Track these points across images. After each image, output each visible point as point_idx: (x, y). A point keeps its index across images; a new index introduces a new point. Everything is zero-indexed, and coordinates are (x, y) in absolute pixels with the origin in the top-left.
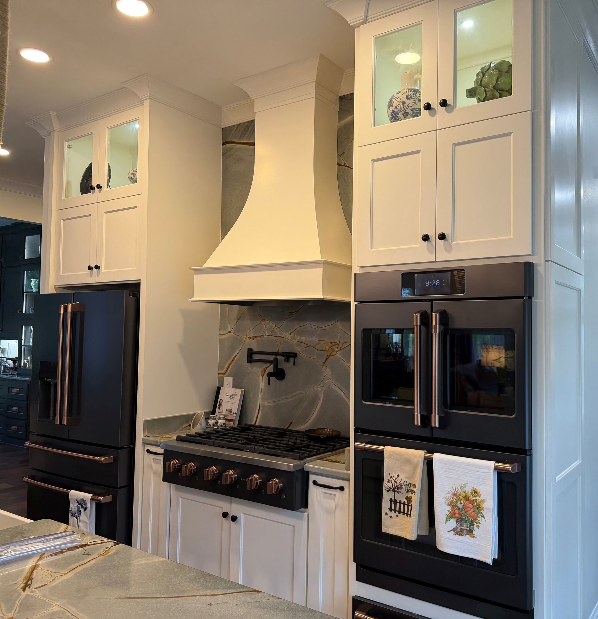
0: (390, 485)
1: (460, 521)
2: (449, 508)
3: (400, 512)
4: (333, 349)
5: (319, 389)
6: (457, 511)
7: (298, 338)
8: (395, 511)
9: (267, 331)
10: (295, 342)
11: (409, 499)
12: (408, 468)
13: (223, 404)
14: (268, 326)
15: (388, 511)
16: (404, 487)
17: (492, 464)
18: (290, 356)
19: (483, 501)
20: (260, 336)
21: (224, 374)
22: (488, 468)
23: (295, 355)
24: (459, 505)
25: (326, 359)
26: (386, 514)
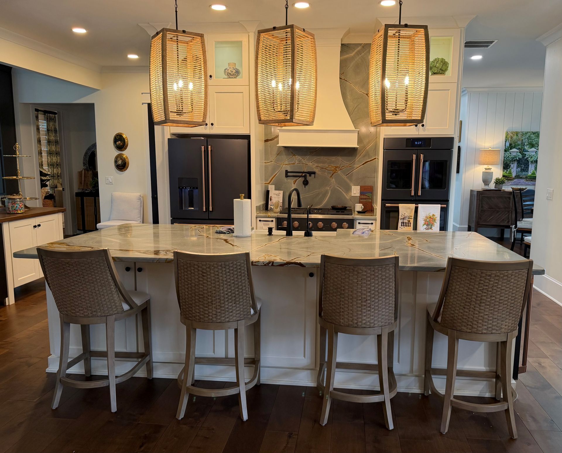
0: (402, 217)
1: (428, 225)
2: (424, 222)
3: (405, 226)
4: (336, 170)
5: (328, 188)
6: (427, 222)
7: (316, 165)
8: (403, 226)
9: (297, 161)
10: (314, 166)
11: (409, 221)
12: (408, 211)
13: (273, 198)
14: (297, 159)
15: (401, 226)
16: (407, 217)
17: (439, 206)
18: (311, 173)
19: (436, 218)
20: (293, 164)
21: (268, 183)
22: (439, 207)
23: (314, 173)
24: (427, 220)
25: (332, 175)
26: (400, 227)
